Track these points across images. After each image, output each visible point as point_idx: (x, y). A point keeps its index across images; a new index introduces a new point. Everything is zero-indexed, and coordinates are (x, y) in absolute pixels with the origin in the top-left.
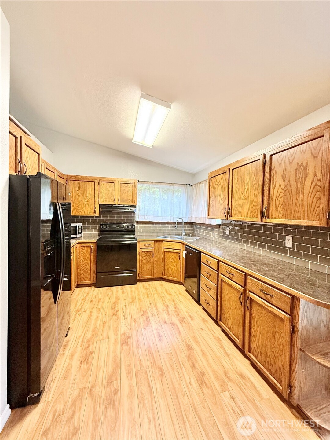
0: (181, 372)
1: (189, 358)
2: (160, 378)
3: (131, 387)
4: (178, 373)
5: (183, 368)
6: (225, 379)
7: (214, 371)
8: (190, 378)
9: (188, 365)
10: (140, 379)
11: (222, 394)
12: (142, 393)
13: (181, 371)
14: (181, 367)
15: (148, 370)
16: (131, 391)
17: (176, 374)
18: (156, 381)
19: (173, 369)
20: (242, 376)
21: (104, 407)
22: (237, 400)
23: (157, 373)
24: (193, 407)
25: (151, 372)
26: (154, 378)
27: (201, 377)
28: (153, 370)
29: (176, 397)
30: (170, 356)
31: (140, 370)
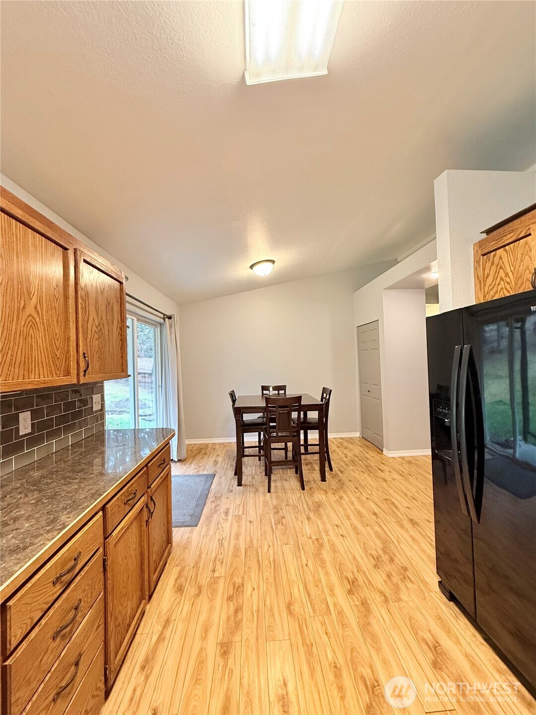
0: (261, 603)
1: (238, 625)
2: (293, 600)
3: (333, 594)
4: (266, 603)
5: (255, 608)
6: (204, 590)
7: (211, 600)
8: (251, 595)
9: (246, 613)
10: (322, 603)
11: (223, 575)
12: (317, 586)
13: (261, 606)
14: (258, 611)
15: (312, 614)
16: (332, 590)
17: (268, 603)
18: (299, 597)
19: (271, 610)
20: (180, 589)
21: (358, 579)
22: (211, 568)
23: (296, 608)
24: (261, 569)
25: (306, 610)
26: (302, 601)
27: (235, 595)
28: (302, 612)
29: (277, 578)
30: (271, 633)
31: (324, 616)
